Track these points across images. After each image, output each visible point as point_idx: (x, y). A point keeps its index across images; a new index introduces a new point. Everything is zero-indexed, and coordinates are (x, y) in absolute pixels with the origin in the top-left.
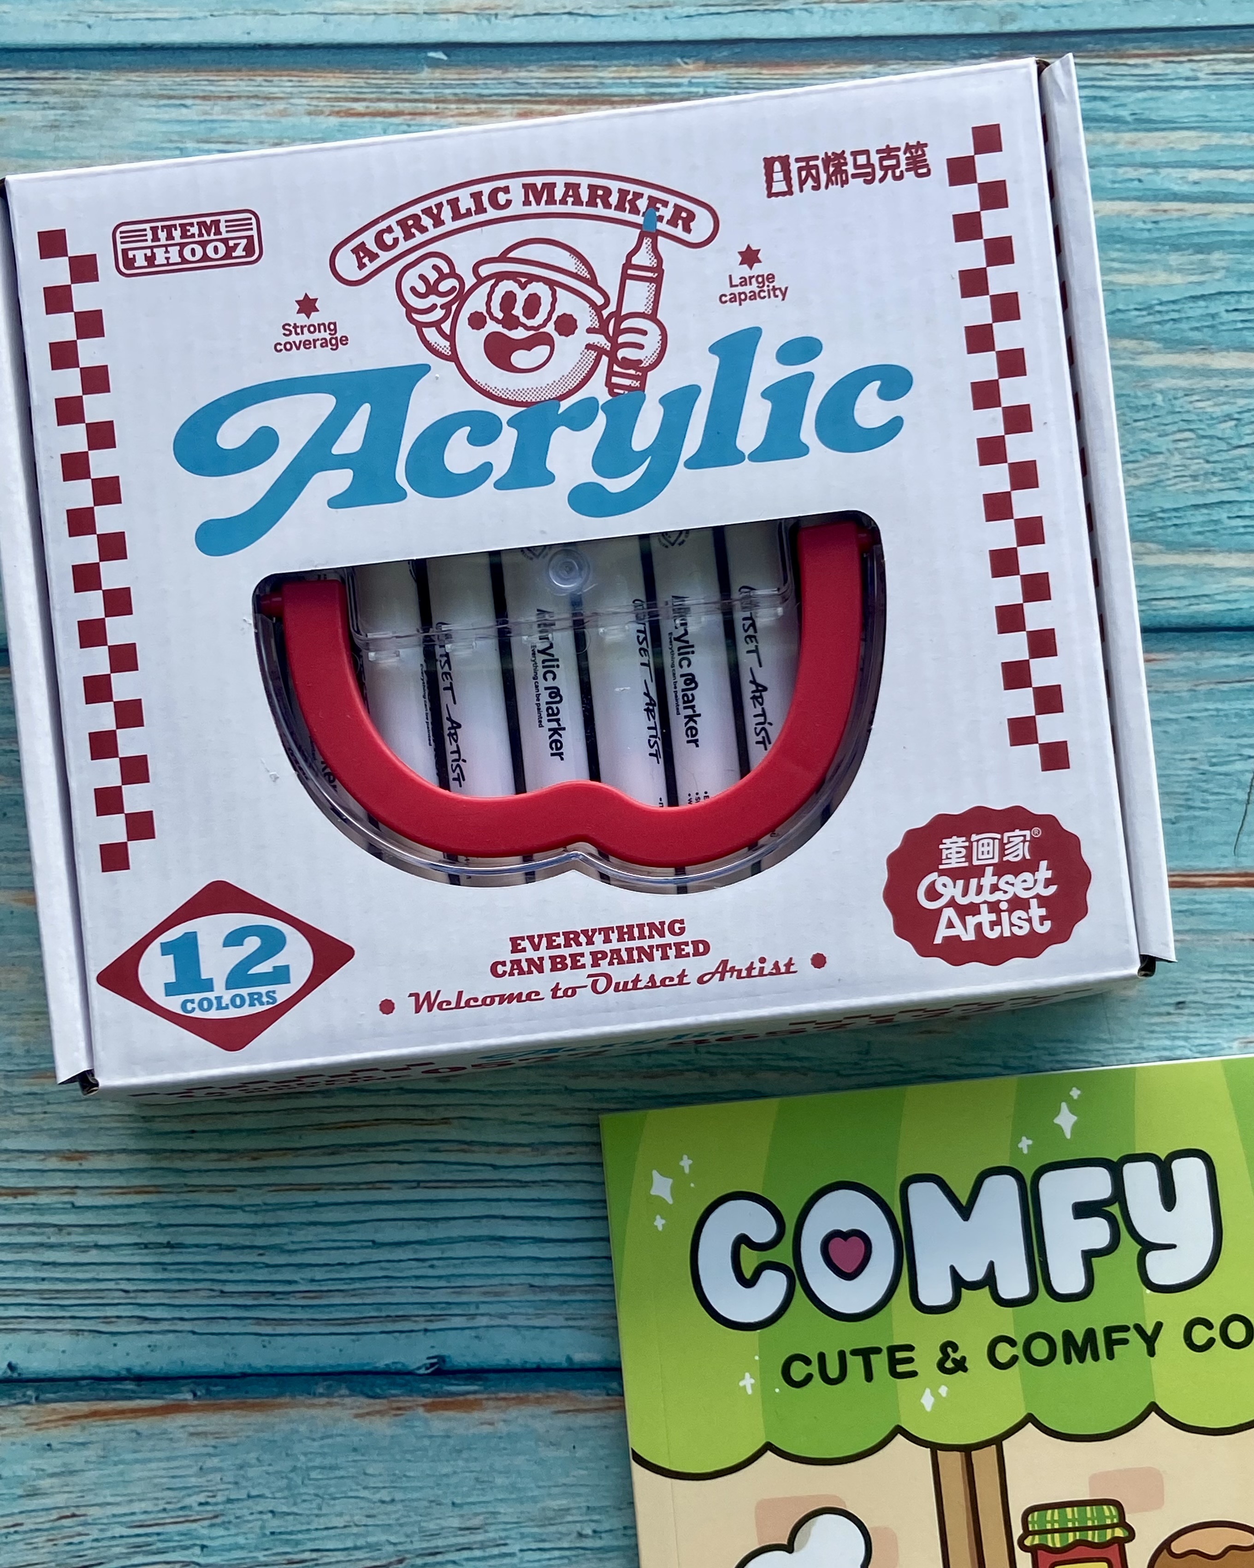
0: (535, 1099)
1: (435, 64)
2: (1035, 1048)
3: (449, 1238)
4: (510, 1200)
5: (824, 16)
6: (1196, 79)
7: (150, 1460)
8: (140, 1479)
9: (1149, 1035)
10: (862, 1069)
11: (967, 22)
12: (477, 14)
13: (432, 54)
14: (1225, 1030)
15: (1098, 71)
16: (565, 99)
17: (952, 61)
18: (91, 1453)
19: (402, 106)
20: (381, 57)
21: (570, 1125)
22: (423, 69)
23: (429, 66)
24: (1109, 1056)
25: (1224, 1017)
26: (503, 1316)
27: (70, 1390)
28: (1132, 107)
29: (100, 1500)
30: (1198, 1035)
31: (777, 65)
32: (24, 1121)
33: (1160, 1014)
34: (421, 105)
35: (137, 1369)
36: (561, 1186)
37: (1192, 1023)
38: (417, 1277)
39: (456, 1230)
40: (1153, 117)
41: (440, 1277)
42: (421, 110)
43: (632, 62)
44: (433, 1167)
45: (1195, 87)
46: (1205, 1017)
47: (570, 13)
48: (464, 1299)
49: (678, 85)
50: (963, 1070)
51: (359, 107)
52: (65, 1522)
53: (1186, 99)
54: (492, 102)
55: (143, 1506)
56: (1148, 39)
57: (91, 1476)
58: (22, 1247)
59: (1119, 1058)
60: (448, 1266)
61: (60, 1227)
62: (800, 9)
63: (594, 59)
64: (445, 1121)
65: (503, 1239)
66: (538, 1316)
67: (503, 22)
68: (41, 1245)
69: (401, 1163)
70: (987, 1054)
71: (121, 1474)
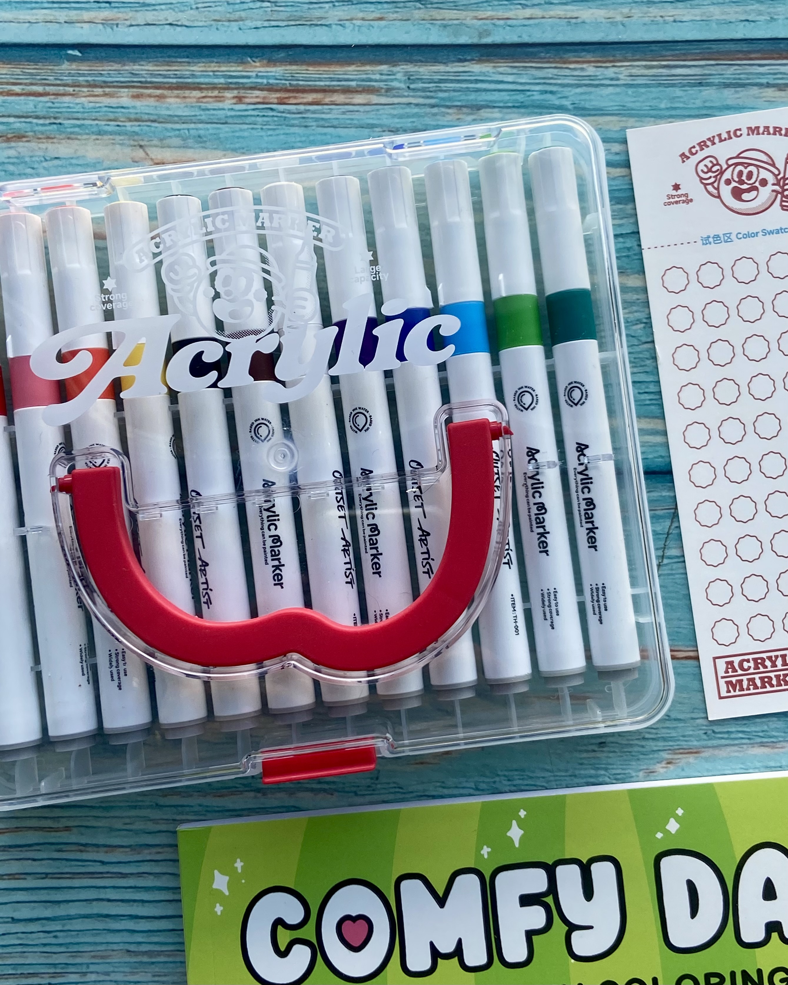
0: (133, 813)
1: (72, 59)
2: (498, 775)
3: (68, 915)
4: (114, 887)
5: (354, 29)
6: (618, 79)
9: (580, 766)
10: (373, 790)
11: (455, 36)
12: (102, 23)
13: (70, 52)
14: (634, 763)
15: (548, 73)
16: (167, 86)
17: (444, 63)
19: (48, 89)
20: (33, 53)
21: (159, 832)
22: (64, 63)
23: (68, 61)
24: (550, 781)
25: (633, 754)
26: (107, 974)
28: (571, 98)
30: (615, 767)
31: (320, 64)
33: (587, 751)
34: (61, 88)
36: (152, 877)
37: (610, 757)
38: (45, 945)
39: (73, 910)
40: (587, 106)
41: (61, 945)
42: (62, 92)
43: (215, 60)
44: (57, 863)
45: (617, 85)
46: (619, 754)
47: (171, 24)
48: (78, 960)
49: (248, 77)
50: (446, 792)
51: (17, 89)
53: (612, 94)
54: (114, 87)
56: (584, 50)
59: (558, 783)
60: (66, 937)
62: (336, 24)
63: (188, 57)
64: (67, 829)
65: (107, 916)
66: (132, 973)
67: (121, 29)
69: (34, 860)
70: (462, 779)
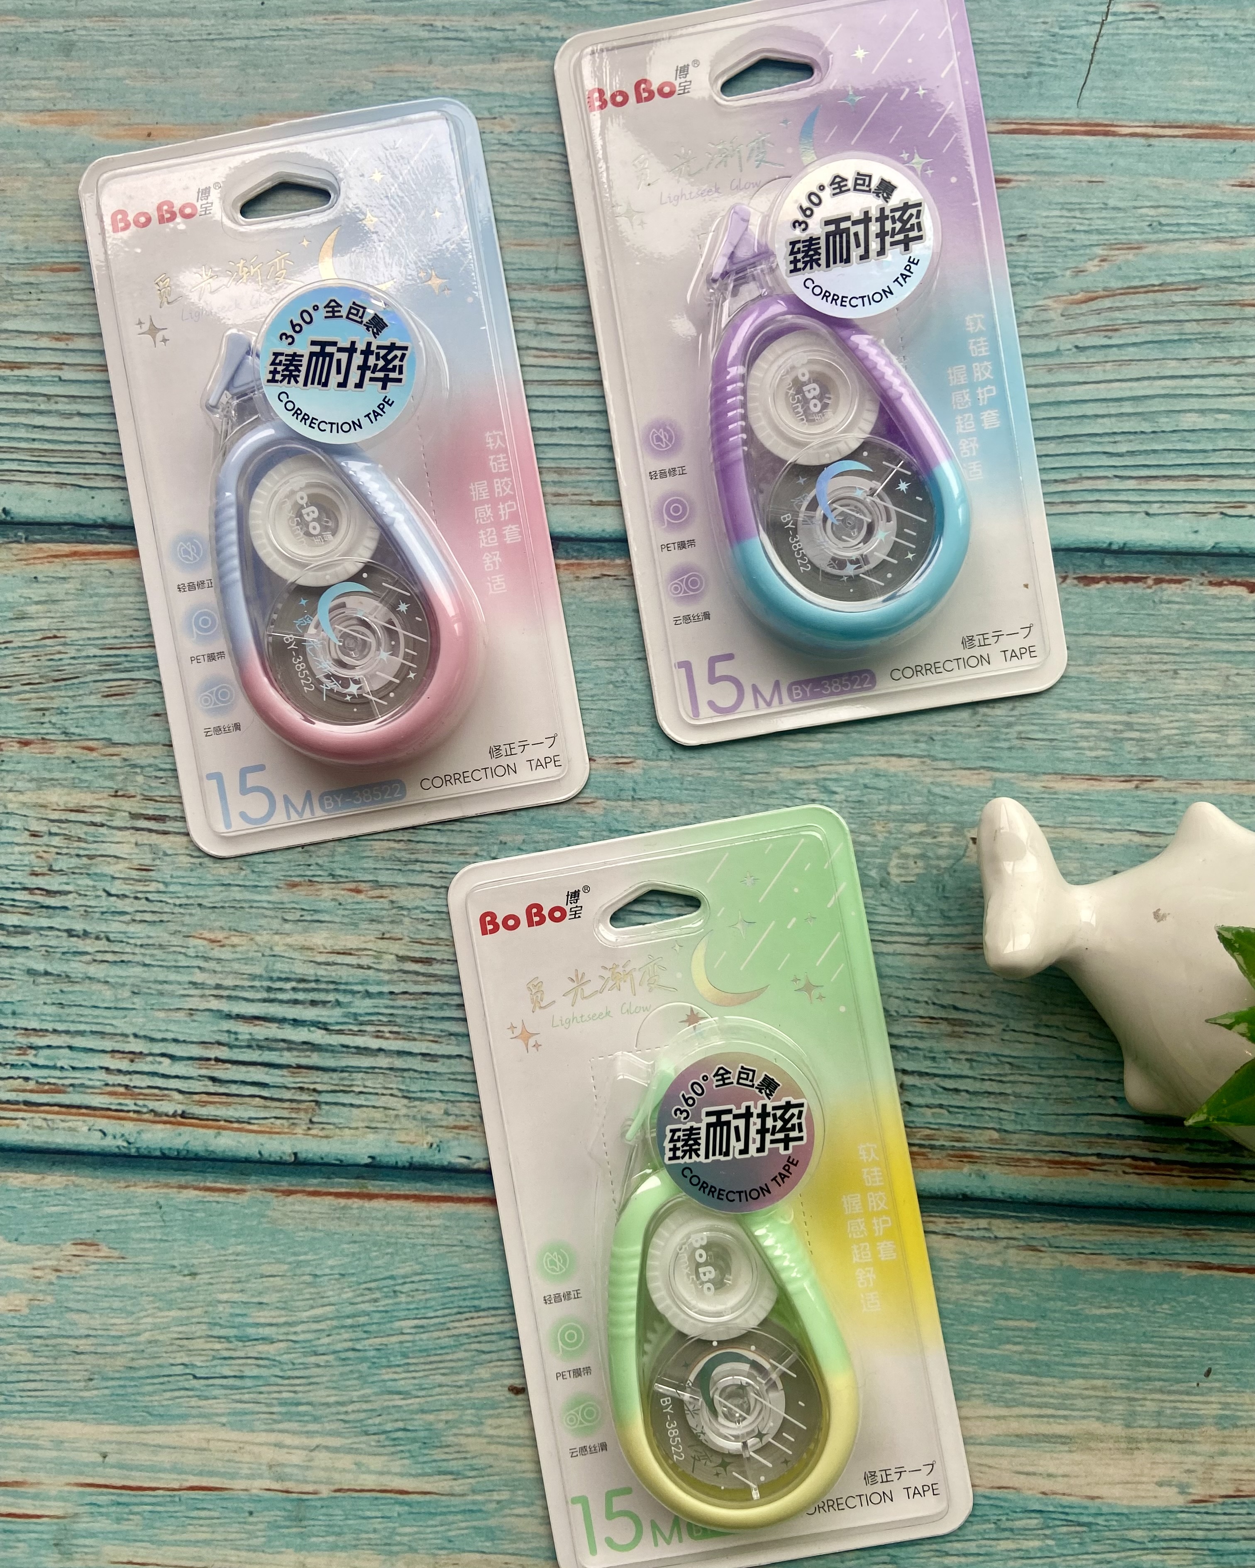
7: (120, 595)
8: (112, 610)
18: (70, 586)
27: (55, 533)
29: (79, 625)
32: (21, 306)
35: (111, 519)
52: (48, 642)
55: (113, 632)
57: (70, 605)
58: (16, 412)
61: (48, 397)
68: (33, 411)
71: (96, 605)
